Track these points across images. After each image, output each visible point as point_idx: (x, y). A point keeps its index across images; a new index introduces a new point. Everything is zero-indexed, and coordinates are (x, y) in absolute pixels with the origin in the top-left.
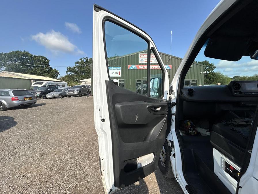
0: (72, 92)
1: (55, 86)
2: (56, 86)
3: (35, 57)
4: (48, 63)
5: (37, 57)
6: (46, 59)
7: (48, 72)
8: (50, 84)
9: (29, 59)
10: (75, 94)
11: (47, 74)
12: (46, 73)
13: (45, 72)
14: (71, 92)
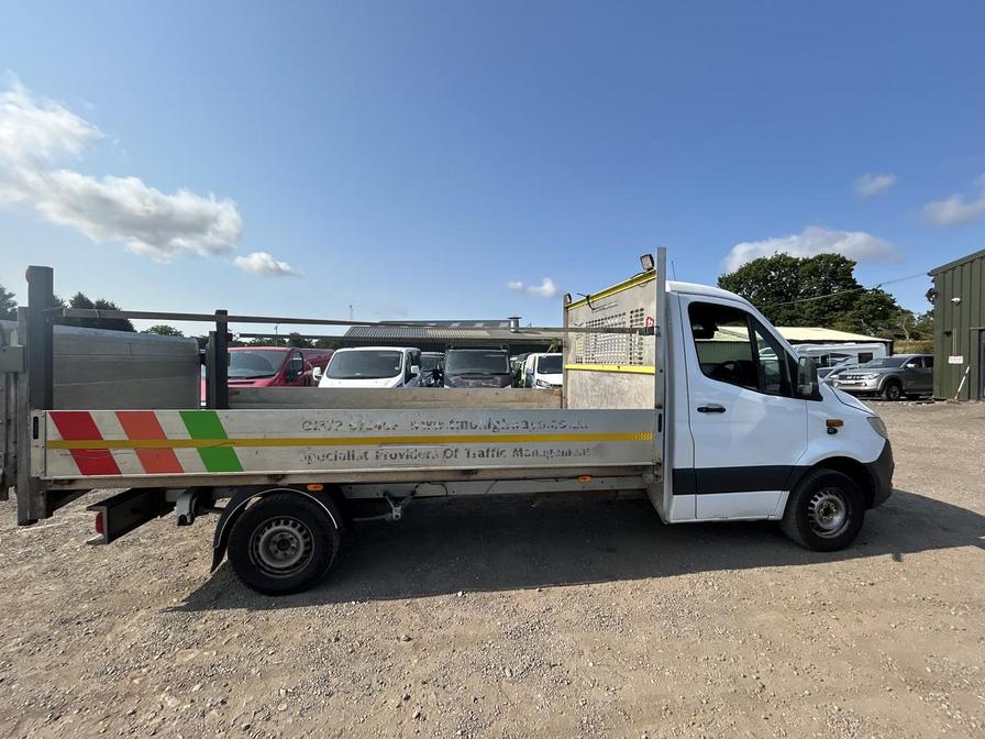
0: (854, 382)
1: (824, 358)
2: (829, 360)
3: (806, 262)
4: (848, 272)
5: (812, 261)
6: (843, 260)
7: (847, 307)
8: (805, 352)
9: (786, 274)
10: (866, 388)
11: (840, 313)
12: (837, 310)
13: (833, 308)
14: (849, 382)
